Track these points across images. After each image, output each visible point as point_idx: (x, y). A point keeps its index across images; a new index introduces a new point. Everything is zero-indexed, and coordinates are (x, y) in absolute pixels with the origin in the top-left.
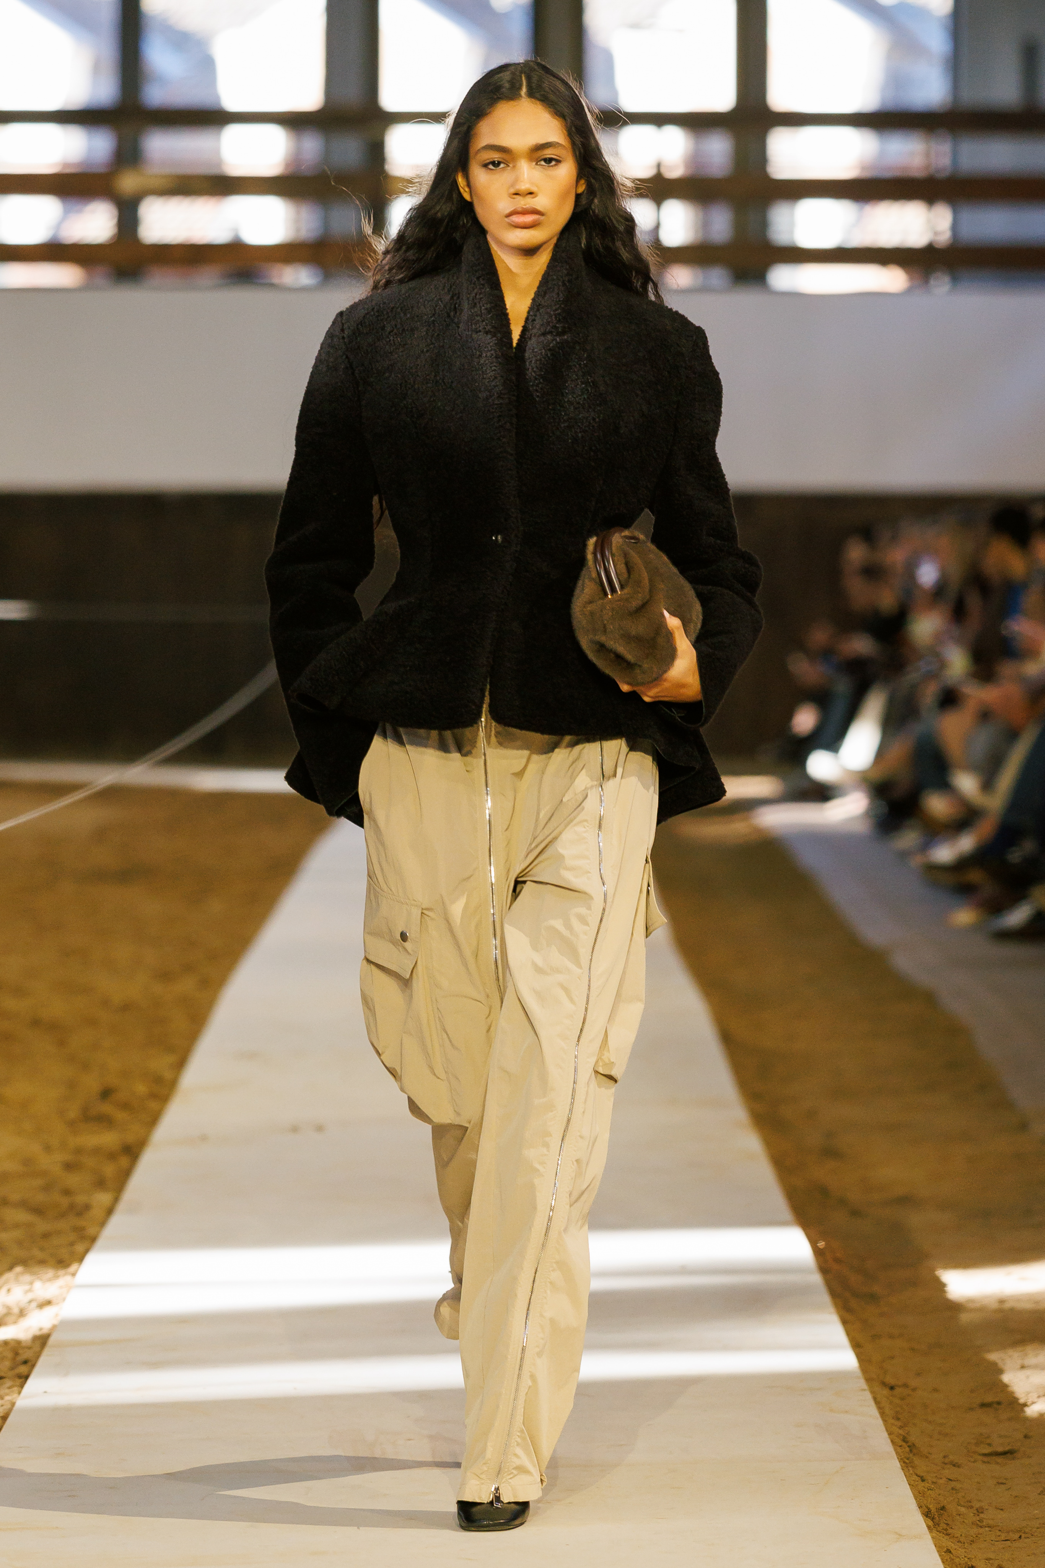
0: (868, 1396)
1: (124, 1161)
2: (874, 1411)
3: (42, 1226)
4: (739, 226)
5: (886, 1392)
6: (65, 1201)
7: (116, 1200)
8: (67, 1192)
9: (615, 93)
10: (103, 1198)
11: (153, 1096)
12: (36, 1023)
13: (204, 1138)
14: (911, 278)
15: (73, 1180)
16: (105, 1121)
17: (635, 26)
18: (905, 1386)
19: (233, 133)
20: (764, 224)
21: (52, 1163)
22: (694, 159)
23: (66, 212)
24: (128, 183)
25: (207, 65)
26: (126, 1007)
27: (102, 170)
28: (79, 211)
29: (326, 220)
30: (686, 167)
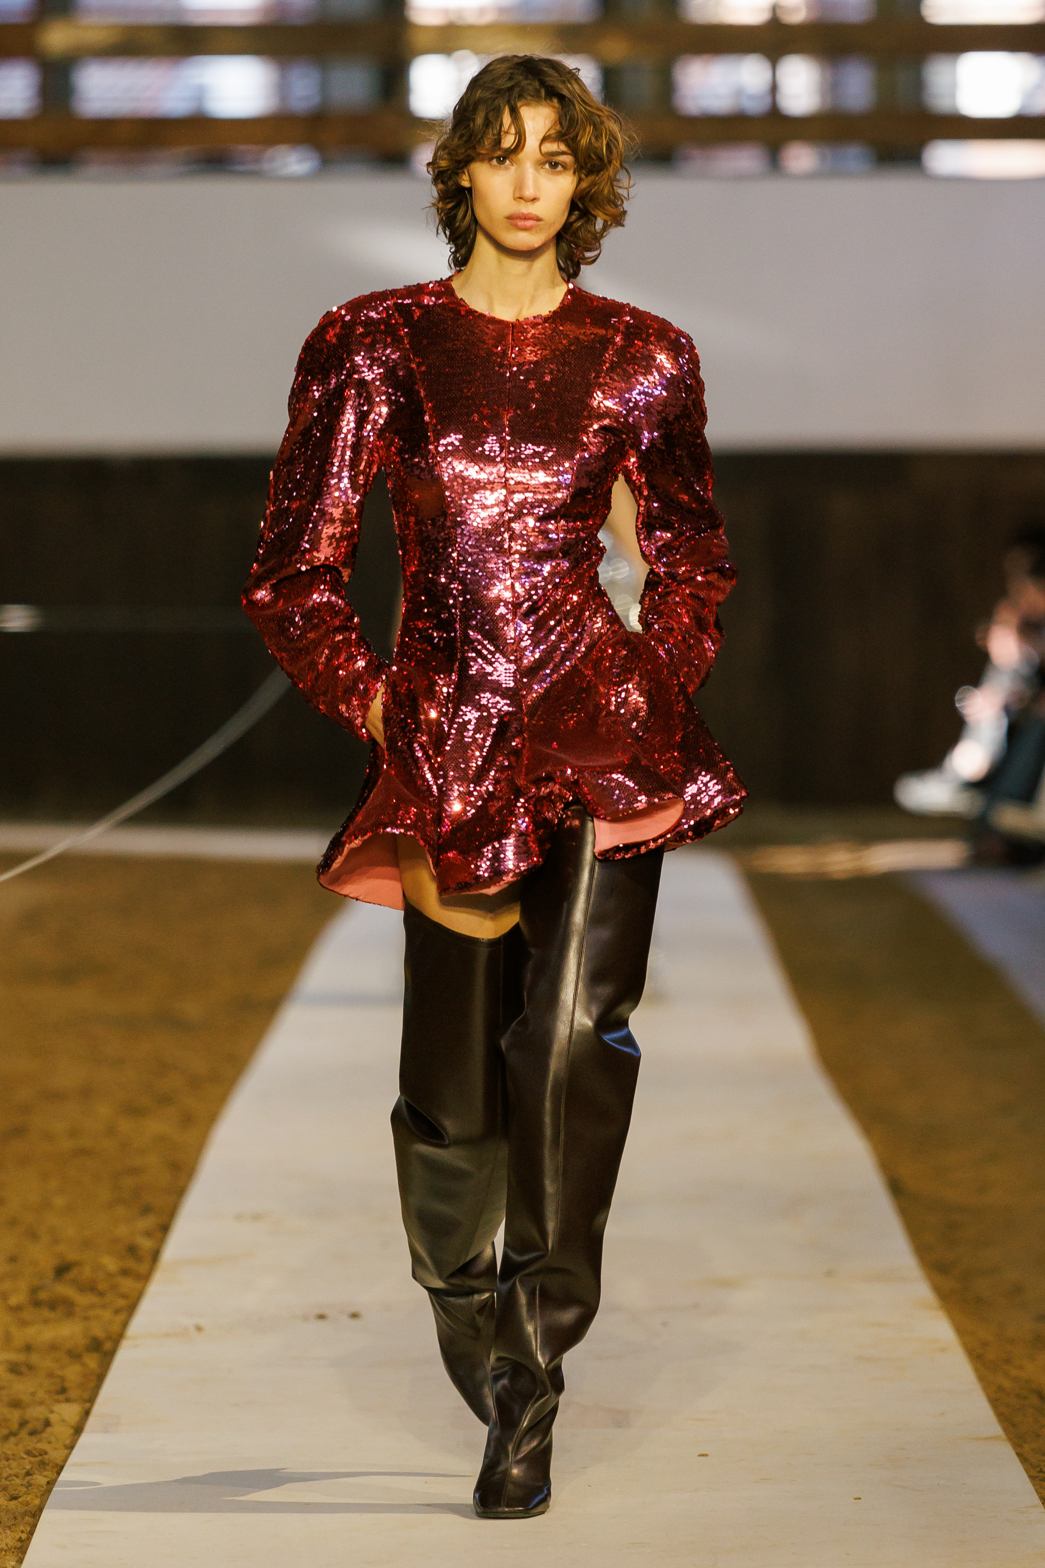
1: (92, 1362)
4: (885, 89)
6: (15, 1416)
7: (87, 1413)
8: (16, 1404)
10: (69, 1412)
11: (125, 1272)
15: (22, 1387)
16: (61, 1307)
20: (919, 85)
24: (57, 38)
27: (18, 21)
29: (324, 86)
30: (809, 8)
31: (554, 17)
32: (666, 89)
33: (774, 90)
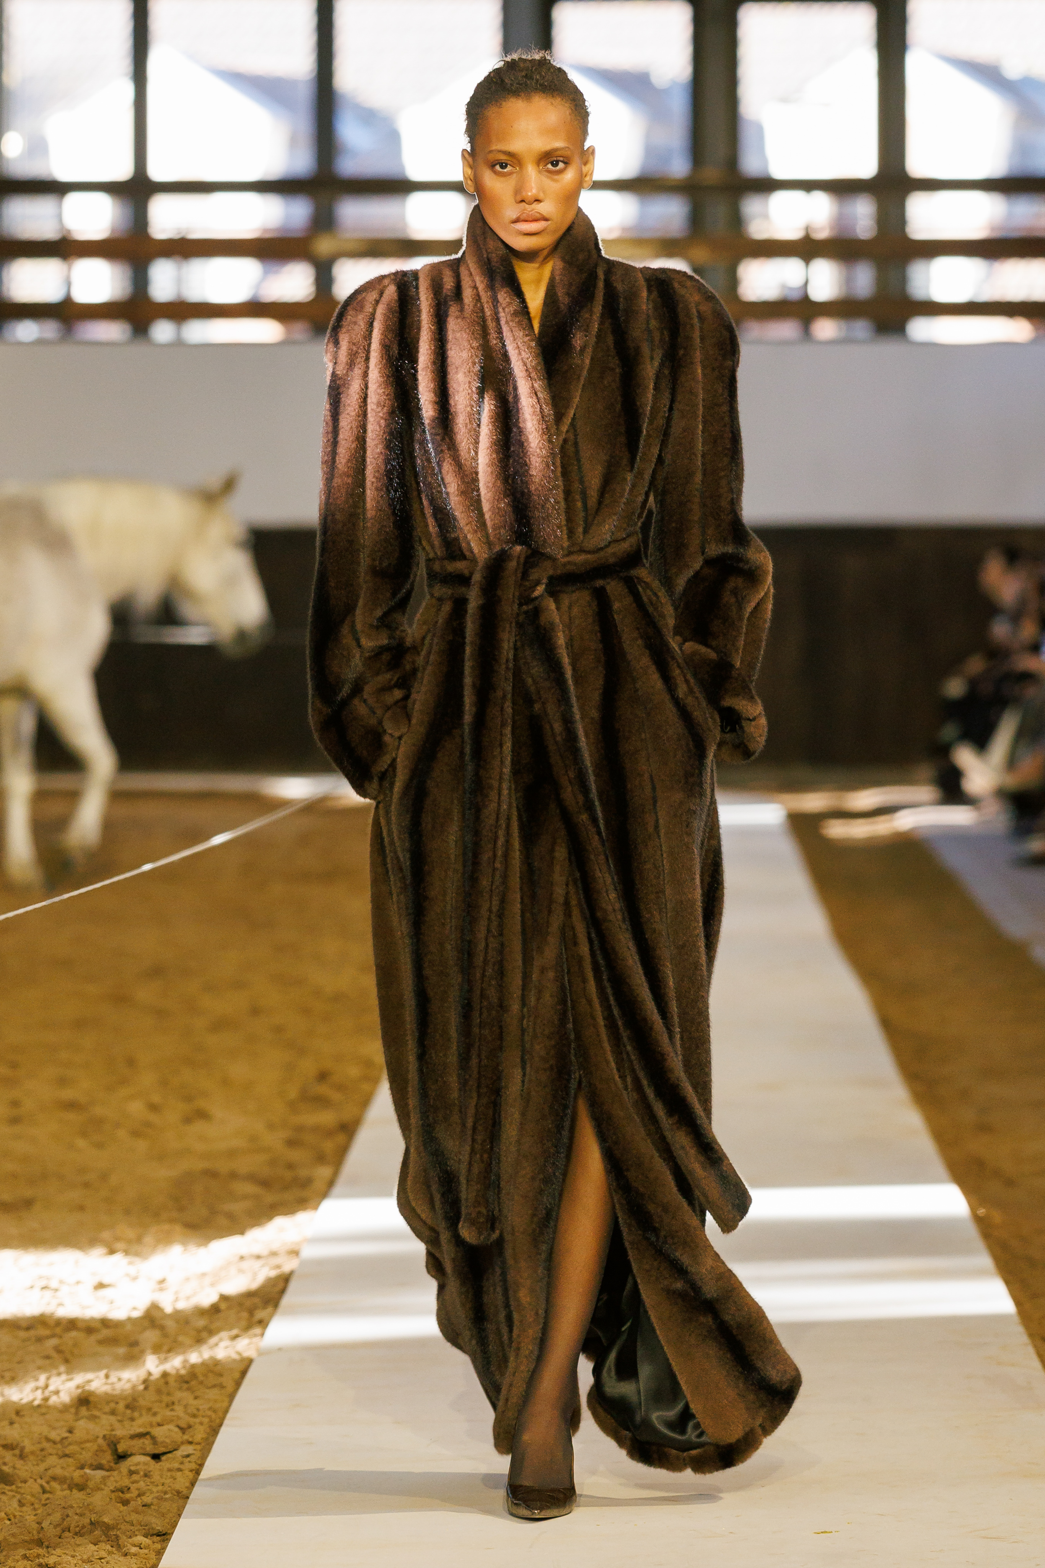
1: (341, 1138)
4: (881, 281)
6: (289, 1175)
8: (290, 1166)
9: (766, 162)
11: (365, 1078)
14: (1037, 328)
15: (295, 1155)
16: (322, 1102)
17: (784, 100)
19: (416, 199)
20: (903, 280)
21: (275, 1139)
22: (839, 221)
23: (266, 273)
24: (324, 246)
25: (393, 137)
26: (338, 998)
27: (299, 235)
28: (278, 272)
30: (832, 228)
31: (659, 234)
32: (733, 282)
33: (806, 283)
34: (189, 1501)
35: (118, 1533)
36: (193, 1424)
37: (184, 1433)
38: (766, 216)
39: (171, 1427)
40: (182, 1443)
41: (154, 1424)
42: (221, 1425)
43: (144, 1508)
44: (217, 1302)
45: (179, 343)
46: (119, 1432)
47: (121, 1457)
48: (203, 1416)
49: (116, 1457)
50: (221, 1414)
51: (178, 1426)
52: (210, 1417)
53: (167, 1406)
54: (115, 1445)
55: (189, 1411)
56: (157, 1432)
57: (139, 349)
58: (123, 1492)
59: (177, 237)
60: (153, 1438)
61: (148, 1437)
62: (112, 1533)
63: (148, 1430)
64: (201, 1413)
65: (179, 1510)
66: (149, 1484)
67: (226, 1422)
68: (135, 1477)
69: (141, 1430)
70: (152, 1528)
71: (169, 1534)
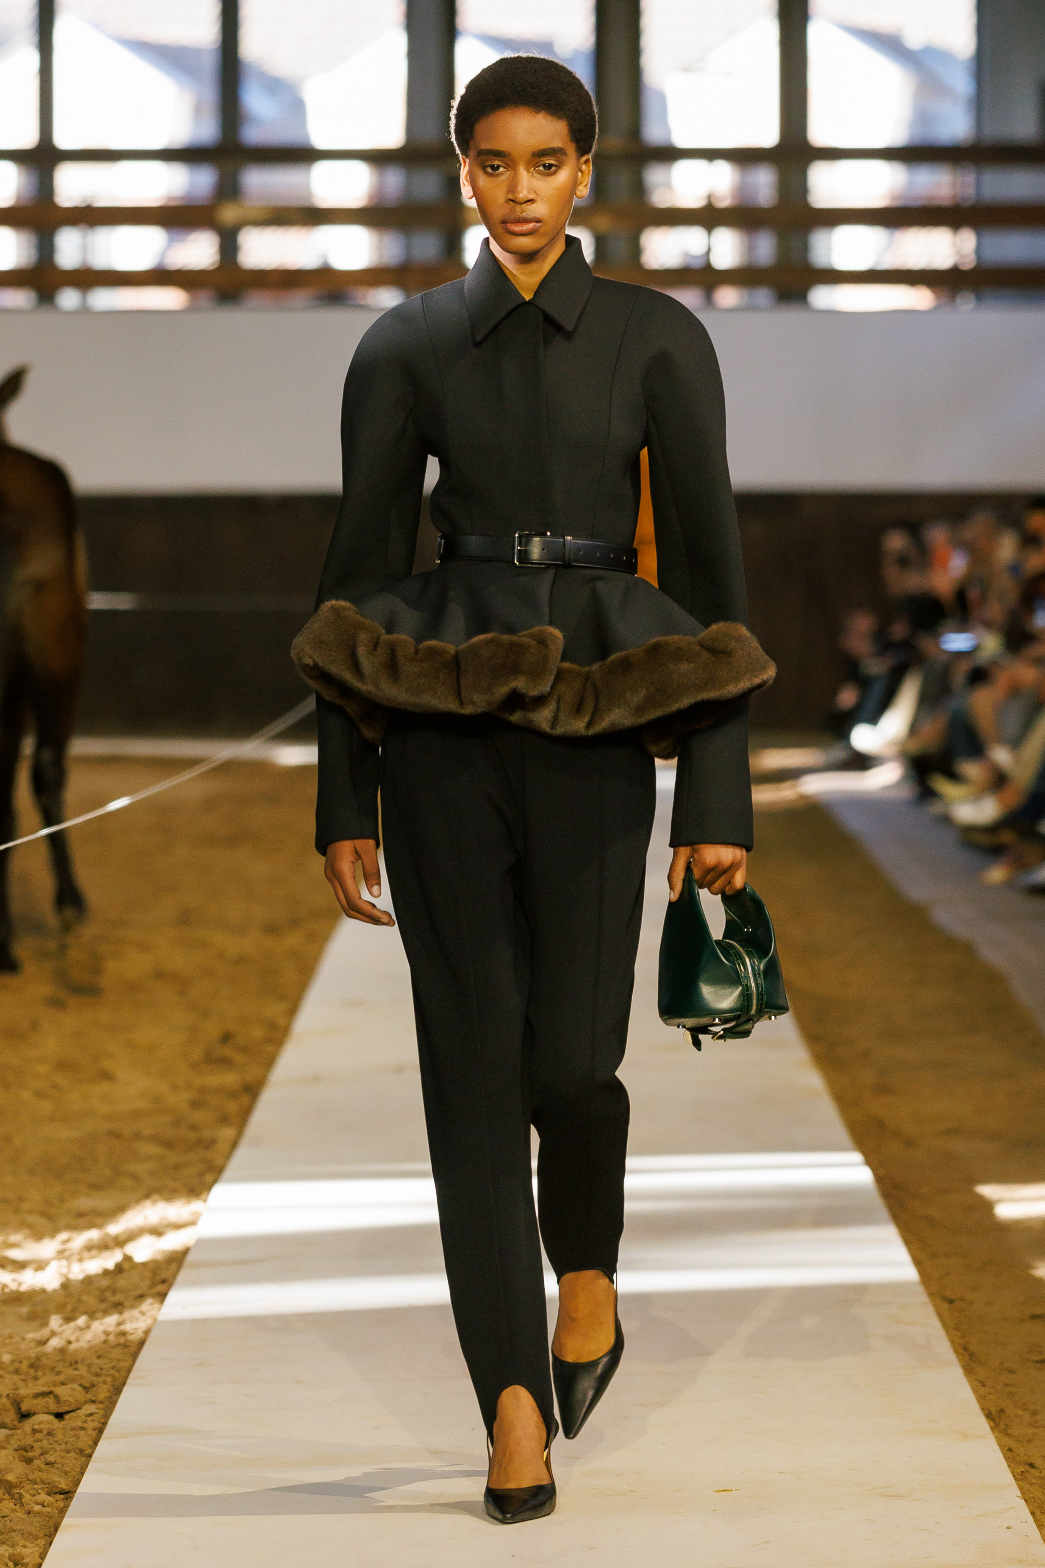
0: (930, 1310)
1: (245, 1099)
2: (936, 1323)
3: (173, 1158)
4: (783, 250)
5: (946, 1306)
6: (192, 1136)
7: (240, 1134)
8: (194, 1127)
9: (669, 132)
10: (228, 1133)
11: (267, 1040)
12: (159, 975)
13: (317, 1079)
14: (938, 297)
15: (199, 1116)
16: (225, 1063)
17: (687, 69)
18: (962, 1299)
19: (321, 168)
20: (805, 248)
21: (179, 1100)
22: (741, 190)
23: (171, 241)
24: (229, 214)
25: (298, 106)
26: (241, 960)
27: (204, 203)
28: (182, 241)
29: (408, 247)
30: (733, 197)
32: (636, 251)
33: (708, 253)
34: (92, 1459)
35: (21, 1491)
36: (95, 1383)
37: (87, 1392)
38: (669, 185)
39: (75, 1386)
40: (86, 1402)
41: (58, 1382)
42: (124, 1384)
43: (47, 1466)
44: (121, 1262)
45: (85, 310)
46: (23, 1392)
47: (25, 1416)
48: (106, 1376)
49: (19, 1416)
50: (123, 1373)
51: (81, 1385)
52: (113, 1376)
53: (71, 1365)
54: (18, 1404)
55: (93, 1370)
56: (60, 1391)
57: (45, 316)
58: (26, 1451)
59: (83, 205)
60: (57, 1398)
61: (51, 1396)
62: (15, 1492)
63: (52, 1389)
64: (104, 1372)
65: (82, 1468)
66: (52, 1442)
67: (129, 1381)
68: (38, 1436)
69: (45, 1389)
70: (56, 1487)
71: (72, 1492)
